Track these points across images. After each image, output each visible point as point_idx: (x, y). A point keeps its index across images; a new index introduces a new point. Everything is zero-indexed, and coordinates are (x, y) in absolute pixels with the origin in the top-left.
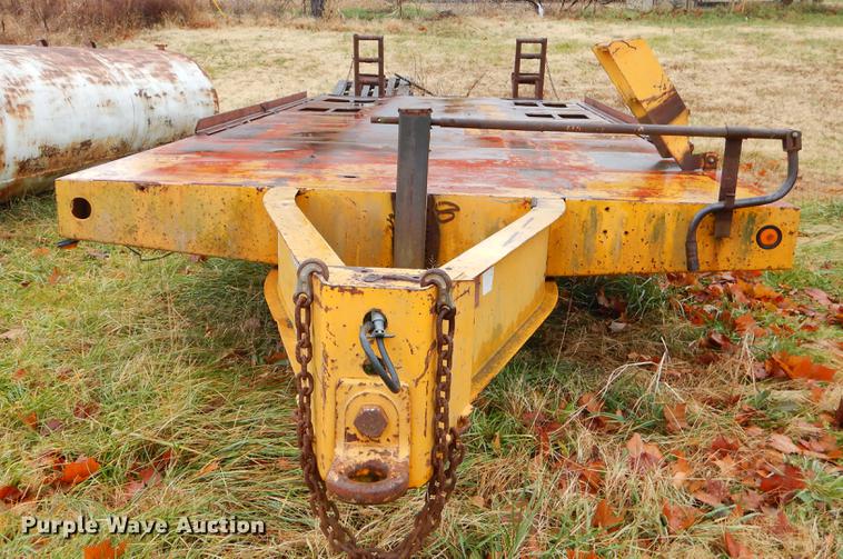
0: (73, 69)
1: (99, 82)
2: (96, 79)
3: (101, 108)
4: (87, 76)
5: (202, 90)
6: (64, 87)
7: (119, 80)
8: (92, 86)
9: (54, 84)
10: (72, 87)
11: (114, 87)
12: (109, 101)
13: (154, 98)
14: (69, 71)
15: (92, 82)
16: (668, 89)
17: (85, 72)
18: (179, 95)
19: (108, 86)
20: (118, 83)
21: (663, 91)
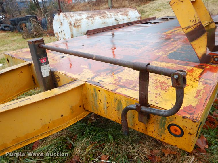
0: (96, 15)
1: (103, 18)
2: (102, 17)
3: (102, 24)
4: (99, 17)
5: (136, 17)
6: (92, 20)
7: (109, 17)
8: (101, 19)
9: (89, 20)
10: (94, 20)
11: (107, 19)
12: (105, 22)
13: (119, 20)
14: (95, 16)
15: (100, 18)
16: (197, 22)
17: (100, 16)
18: (128, 19)
19: (105, 19)
20: (109, 18)
21: (194, 23)
